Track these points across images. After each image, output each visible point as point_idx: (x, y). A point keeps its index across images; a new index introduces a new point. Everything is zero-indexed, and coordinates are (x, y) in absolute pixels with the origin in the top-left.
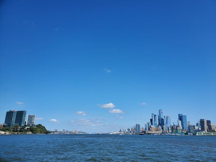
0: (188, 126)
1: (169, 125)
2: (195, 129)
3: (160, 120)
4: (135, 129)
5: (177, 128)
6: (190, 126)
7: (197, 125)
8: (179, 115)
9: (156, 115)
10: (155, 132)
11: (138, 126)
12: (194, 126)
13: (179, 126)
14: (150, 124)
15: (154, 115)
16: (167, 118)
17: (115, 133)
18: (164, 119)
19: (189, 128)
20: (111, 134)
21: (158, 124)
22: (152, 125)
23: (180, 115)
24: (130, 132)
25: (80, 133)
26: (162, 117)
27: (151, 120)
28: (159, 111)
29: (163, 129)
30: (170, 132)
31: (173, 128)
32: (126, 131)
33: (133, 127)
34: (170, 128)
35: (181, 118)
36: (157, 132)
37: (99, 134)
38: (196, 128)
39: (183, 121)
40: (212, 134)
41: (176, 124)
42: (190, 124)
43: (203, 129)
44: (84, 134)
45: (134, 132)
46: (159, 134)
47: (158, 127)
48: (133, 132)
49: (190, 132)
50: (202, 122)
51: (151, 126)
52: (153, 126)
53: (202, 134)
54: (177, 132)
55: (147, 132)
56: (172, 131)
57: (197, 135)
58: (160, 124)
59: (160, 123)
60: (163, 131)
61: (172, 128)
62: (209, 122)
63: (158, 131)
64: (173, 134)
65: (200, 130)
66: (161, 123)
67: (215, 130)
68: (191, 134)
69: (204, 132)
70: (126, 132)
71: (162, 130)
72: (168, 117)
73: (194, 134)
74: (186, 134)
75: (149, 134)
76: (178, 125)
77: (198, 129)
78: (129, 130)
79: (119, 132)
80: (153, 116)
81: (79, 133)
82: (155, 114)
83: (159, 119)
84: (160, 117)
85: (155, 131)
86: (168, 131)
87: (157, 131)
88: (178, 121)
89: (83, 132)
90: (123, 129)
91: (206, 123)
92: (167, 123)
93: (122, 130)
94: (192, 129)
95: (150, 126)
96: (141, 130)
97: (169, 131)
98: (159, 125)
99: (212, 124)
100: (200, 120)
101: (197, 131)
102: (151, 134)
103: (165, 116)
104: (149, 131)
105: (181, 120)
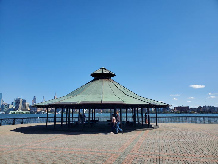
0: (2, 105)
2: (9, 107)
6: (5, 105)
7: (12, 104)
12: (9, 105)
19: (2, 106)
38: (11, 107)
40: (25, 113)
42: (5, 103)
43: (17, 108)
49: (2, 111)
50: (18, 101)
53: (15, 113)
57: (10, 113)
62: (24, 101)
65: (14, 109)
67: (28, 109)
68: (3, 113)
69: (18, 110)
73: (7, 113)
77: (13, 107)
91: (22, 102)
94: (5, 108)
99: (27, 103)
100: (17, 99)
101: (10, 110)
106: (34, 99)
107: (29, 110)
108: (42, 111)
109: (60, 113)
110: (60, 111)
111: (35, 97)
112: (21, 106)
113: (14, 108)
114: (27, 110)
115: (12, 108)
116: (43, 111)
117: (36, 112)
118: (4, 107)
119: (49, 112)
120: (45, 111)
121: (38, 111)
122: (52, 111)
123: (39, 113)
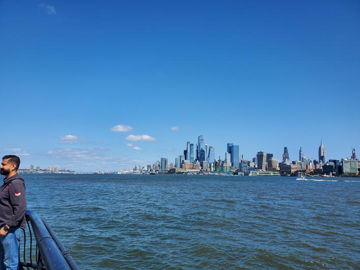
0: (240, 162)
1: (212, 161)
2: (249, 166)
3: (199, 152)
4: (159, 166)
5: (223, 164)
6: (243, 162)
7: (254, 161)
8: (228, 144)
9: (193, 145)
11: (164, 161)
12: (249, 162)
13: (226, 162)
14: (183, 158)
15: (191, 145)
16: (210, 150)
17: (125, 172)
18: (205, 150)
19: (240, 164)
20: (119, 173)
21: (195, 158)
22: (186, 159)
23: (230, 146)
24: (151, 170)
25: (64, 172)
26: (202, 147)
27: (186, 152)
28: (199, 138)
29: (202, 165)
30: (212, 170)
31: (217, 164)
32: (144, 169)
33: (156, 163)
34: (212, 165)
35: (230, 149)
36: (193, 170)
38: (252, 165)
39: (234, 154)
40: (272, 174)
41: (223, 159)
42: (244, 159)
43: (260, 167)
44: (71, 173)
45: (157, 171)
46: (196, 173)
47: (195, 163)
48: (156, 171)
49: (241, 171)
50: (260, 156)
51: (185, 161)
52: (187, 162)
53: (258, 174)
54: (222, 170)
55: (178, 170)
56: (216, 169)
57: (251, 175)
58: (198, 159)
59: (199, 156)
60: (202, 168)
61: (216, 165)
62: (270, 156)
63: (195, 169)
64: (217, 174)
66: (201, 156)
68: (242, 174)
69: (261, 170)
70: (144, 171)
71: (200, 167)
72: (211, 148)
73: (247, 174)
74: (234, 174)
75: (180, 173)
76: (226, 160)
77: (255, 166)
78: (149, 166)
79: (132, 171)
80: (189, 145)
81: (62, 171)
82: (192, 143)
83: (197, 151)
84: (199, 147)
85: (190, 169)
86: (209, 170)
87: (193, 169)
88: (226, 154)
89: (68, 171)
90: (140, 166)
91: (266, 157)
92: (209, 157)
93: (137, 168)
94: (244, 167)
95: (183, 161)
96: (168, 168)
97: (211, 169)
98: (196, 160)
99: (273, 159)
100: (258, 153)
101: (251, 169)
102: (183, 172)
103: (206, 146)
104: (181, 169)
105: (230, 152)
106: (285, 152)
107: (277, 170)
108: (299, 171)
109: (333, 175)
110: (332, 172)
111: (285, 148)
112: (265, 163)
113: (256, 167)
114: (275, 170)
115: (253, 167)
116: (300, 171)
117: (289, 172)
118: (243, 165)
119: (311, 173)
120: (304, 171)
121: (293, 171)
122: (317, 172)
123: (295, 174)
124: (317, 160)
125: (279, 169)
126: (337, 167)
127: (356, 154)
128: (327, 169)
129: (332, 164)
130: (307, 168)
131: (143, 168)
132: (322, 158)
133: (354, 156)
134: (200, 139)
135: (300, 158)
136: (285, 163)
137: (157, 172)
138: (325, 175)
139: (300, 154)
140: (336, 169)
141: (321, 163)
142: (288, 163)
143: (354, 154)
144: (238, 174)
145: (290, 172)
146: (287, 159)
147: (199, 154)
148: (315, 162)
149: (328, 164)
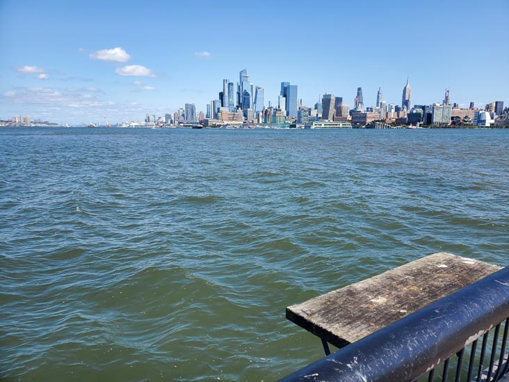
0: (298, 110)
1: (259, 109)
2: (310, 115)
3: (241, 95)
4: (183, 115)
5: (275, 113)
6: (303, 109)
7: (316, 108)
8: (283, 84)
9: (232, 84)
10: (230, 122)
11: (190, 109)
12: (310, 110)
13: (280, 110)
14: (218, 105)
15: (229, 84)
16: (256, 92)
17: (133, 124)
18: (250, 93)
19: (299, 113)
20: (124, 126)
21: (236, 104)
22: (222, 106)
23: (285, 86)
24: (171, 122)
25: (39, 125)
26: (246, 88)
27: (222, 95)
28: (241, 74)
29: (245, 115)
30: (261, 122)
31: (268, 113)
32: (160, 120)
33: (179, 111)
34: (261, 114)
35: (285, 92)
36: (234, 122)
37: (91, 127)
38: (314, 113)
39: (290, 98)
40: (341, 126)
41: (275, 106)
42: (303, 105)
43: (325, 116)
44: (51, 126)
45: (181, 123)
46: (238, 127)
47: (236, 112)
48: (179, 123)
49: (299, 122)
50: (326, 101)
51: (221, 109)
52: (225, 110)
53: (323, 126)
54: (274, 122)
55: (212, 121)
56: (265, 120)
57: (313, 127)
58: (240, 105)
59: (241, 101)
60: (246, 119)
61: (266, 114)
62: (339, 100)
63: (236, 120)
64: (267, 127)
65: (320, 118)
66: (244, 102)
67: (346, 118)
68: (301, 127)
69: (327, 121)
70: (162, 122)
71: (243, 118)
72: (259, 88)
73: (308, 127)
74: (291, 126)
75: (214, 126)
76: (279, 107)
77: (317, 115)
78: (168, 116)
79: (143, 123)
80: (226, 85)
81: (35, 123)
82: (230, 82)
83: (239, 94)
84: (241, 87)
85: (230, 120)
86: (256, 121)
87: (233, 120)
88: (279, 97)
89: (46, 123)
90: (154, 116)
91: (334, 102)
92: (255, 103)
93: (150, 119)
94: (304, 116)
95: (219, 109)
96: (197, 118)
97: (259, 121)
98: (238, 107)
99: (344, 104)
100: (324, 96)
101: (312, 120)
102: (220, 126)
103: (252, 86)
104: (215, 120)
105: (285, 96)
106: (358, 94)
107: (349, 121)
108: (377, 121)
109: (420, 125)
110: (420, 122)
111: (359, 89)
112: (332, 111)
113: (320, 115)
114: (345, 120)
115: (315, 116)
116: (379, 121)
118: (302, 114)
119: (393, 123)
120: (383, 121)
121: (369, 121)
122: (399, 122)
123: (371, 126)
124: (400, 105)
125: (350, 119)
126: (426, 116)
127: (450, 97)
128: (413, 119)
129: (420, 111)
130: (387, 117)
131: (159, 118)
132: (406, 103)
133: (446, 101)
134: (243, 76)
135: (378, 103)
136: (358, 110)
137: (182, 125)
138: (410, 127)
139: (378, 97)
140: (425, 118)
141: (405, 110)
142: (362, 109)
143: (447, 98)
144: (295, 126)
145: (365, 123)
146: (360, 105)
147: (241, 98)
148: (397, 109)
149: (414, 112)
